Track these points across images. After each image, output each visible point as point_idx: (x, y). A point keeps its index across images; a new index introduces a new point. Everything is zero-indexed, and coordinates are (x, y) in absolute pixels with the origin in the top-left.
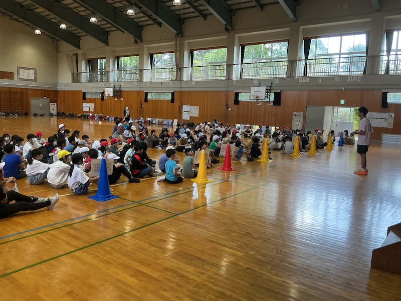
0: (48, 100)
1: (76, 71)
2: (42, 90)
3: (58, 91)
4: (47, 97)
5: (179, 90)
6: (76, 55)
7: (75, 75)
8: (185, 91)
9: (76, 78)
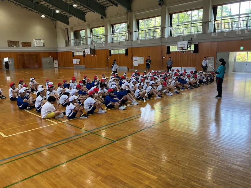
0: (53, 58)
1: (67, 39)
2: (48, 52)
3: (58, 52)
4: (52, 57)
5: (131, 47)
6: (67, 29)
7: (67, 41)
8: (134, 48)
9: (68, 44)
